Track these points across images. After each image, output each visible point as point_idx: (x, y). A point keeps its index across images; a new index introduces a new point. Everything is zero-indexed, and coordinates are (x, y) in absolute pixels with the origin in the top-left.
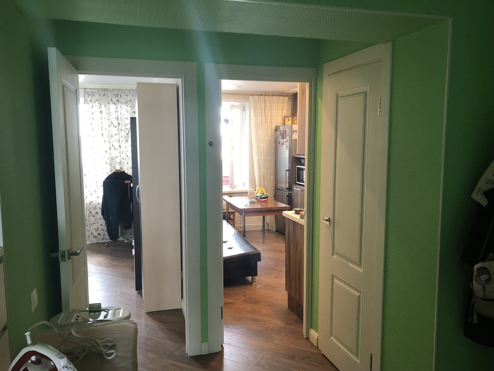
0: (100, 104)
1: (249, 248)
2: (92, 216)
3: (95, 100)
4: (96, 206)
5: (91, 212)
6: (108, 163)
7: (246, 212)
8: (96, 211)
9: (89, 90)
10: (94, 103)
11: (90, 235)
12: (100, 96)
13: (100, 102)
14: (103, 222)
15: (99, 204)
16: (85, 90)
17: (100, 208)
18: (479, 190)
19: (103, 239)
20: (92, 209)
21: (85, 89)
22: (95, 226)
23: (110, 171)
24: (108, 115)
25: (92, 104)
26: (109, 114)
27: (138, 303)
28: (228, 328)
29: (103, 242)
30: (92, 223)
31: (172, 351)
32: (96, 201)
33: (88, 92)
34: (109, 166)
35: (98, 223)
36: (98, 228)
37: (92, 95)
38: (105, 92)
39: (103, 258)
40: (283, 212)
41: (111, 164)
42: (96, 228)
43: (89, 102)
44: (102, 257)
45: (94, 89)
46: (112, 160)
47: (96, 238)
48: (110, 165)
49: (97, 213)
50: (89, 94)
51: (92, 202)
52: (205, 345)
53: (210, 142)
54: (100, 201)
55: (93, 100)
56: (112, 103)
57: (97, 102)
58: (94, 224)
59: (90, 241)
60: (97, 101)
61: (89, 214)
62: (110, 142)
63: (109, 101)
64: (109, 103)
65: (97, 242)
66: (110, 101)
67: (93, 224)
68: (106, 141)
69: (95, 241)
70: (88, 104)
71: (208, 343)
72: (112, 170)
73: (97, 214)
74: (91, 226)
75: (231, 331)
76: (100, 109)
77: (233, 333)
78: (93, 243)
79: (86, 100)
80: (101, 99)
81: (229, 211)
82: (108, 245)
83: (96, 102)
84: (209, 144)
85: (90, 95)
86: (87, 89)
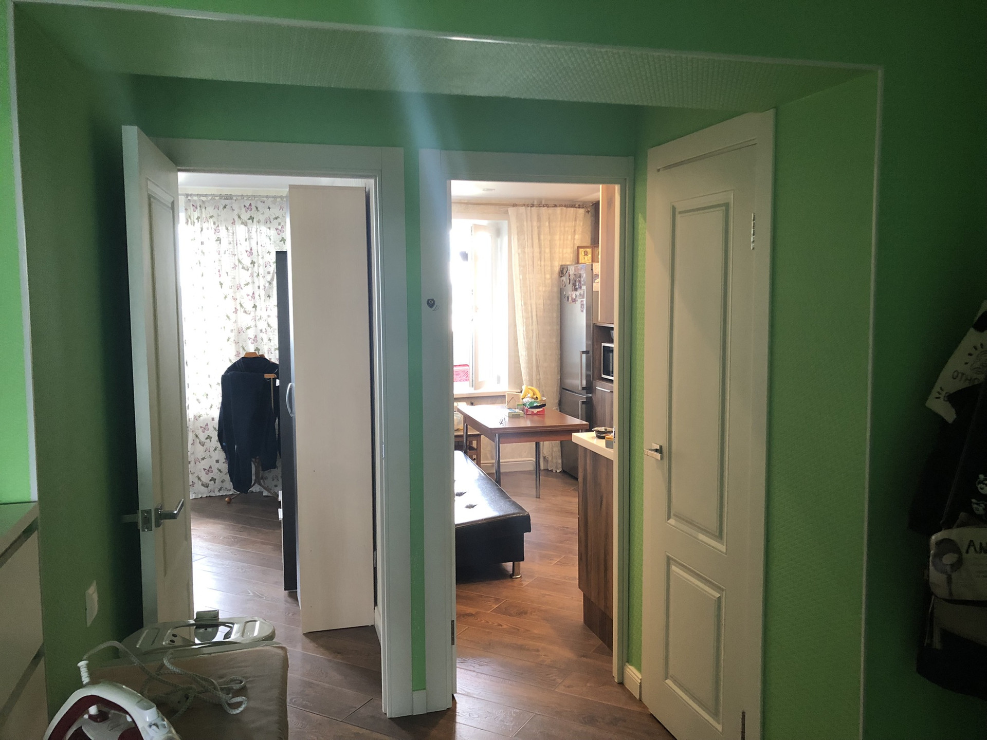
0: (216, 225)
1: (507, 505)
2: (200, 443)
3: (206, 217)
4: (207, 425)
5: (197, 436)
6: (232, 340)
7: (503, 435)
8: (207, 433)
9: (195, 198)
10: (204, 222)
11: (196, 480)
12: (216, 209)
13: (218, 221)
14: (220, 455)
15: (213, 419)
16: (187, 197)
17: (215, 428)
18: (940, 391)
19: (220, 490)
20: (198, 430)
21: (187, 195)
22: (205, 464)
23: (235, 356)
24: (232, 245)
25: (201, 225)
26: (234, 244)
27: (290, 615)
28: (465, 664)
29: (221, 495)
30: (200, 458)
31: (355, 707)
32: (207, 415)
33: (195, 201)
34: (234, 345)
35: (210, 457)
36: (210, 467)
37: (200, 207)
38: (227, 202)
39: (221, 526)
40: (575, 436)
41: (237, 341)
42: (207, 468)
43: (196, 221)
44: (219, 524)
45: (206, 195)
46: (239, 333)
47: (207, 487)
48: (236, 343)
49: (209, 438)
50: (195, 206)
51: (200, 416)
52: (419, 696)
53: (429, 300)
54: (216, 413)
55: (204, 216)
56: (240, 222)
57: (211, 221)
58: (203, 459)
59: (195, 493)
60: (211, 219)
61: (194, 440)
62: (235, 299)
63: (234, 219)
64: (235, 222)
65: (208, 495)
66: (236, 218)
67: (200, 460)
68: (228, 296)
69: (204, 492)
70: (193, 224)
71: (425, 691)
72: (240, 353)
73: (209, 440)
74: (198, 463)
75: (472, 668)
76: (217, 233)
77: (474, 674)
78: (201, 497)
79: (190, 217)
80: (219, 214)
81: (468, 433)
82: (231, 500)
83: (208, 221)
84: (428, 303)
85: (196, 208)
86: (191, 195)
